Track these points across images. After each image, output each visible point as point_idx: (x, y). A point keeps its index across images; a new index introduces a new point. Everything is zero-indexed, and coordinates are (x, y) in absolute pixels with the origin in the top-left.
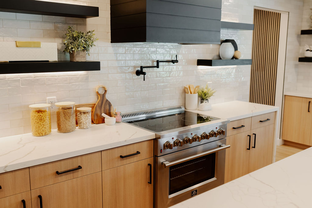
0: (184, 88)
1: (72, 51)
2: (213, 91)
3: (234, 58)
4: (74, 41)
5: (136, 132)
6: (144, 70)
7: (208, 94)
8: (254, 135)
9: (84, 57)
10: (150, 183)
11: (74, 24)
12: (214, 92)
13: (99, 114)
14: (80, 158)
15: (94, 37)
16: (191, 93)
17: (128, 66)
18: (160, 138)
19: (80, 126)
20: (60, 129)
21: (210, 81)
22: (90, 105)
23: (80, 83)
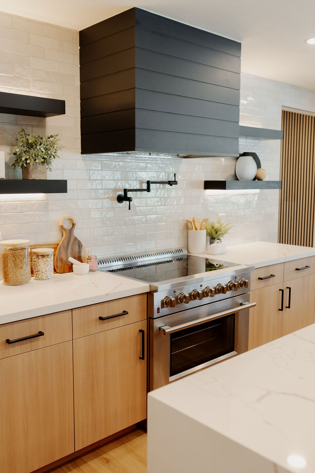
0: (186, 222)
1: (26, 163)
2: (227, 227)
3: (256, 178)
4: (29, 149)
5: (121, 284)
6: (130, 194)
7: (221, 231)
8: (289, 289)
9: (44, 173)
10: (143, 358)
11: (28, 125)
12: (229, 228)
13: (64, 258)
14: (40, 320)
15: (59, 143)
16: (196, 229)
17: (106, 188)
18: (156, 291)
19: (38, 276)
20: (7, 280)
21: (224, 213)
22: (51, 245)
23: (36, 212)
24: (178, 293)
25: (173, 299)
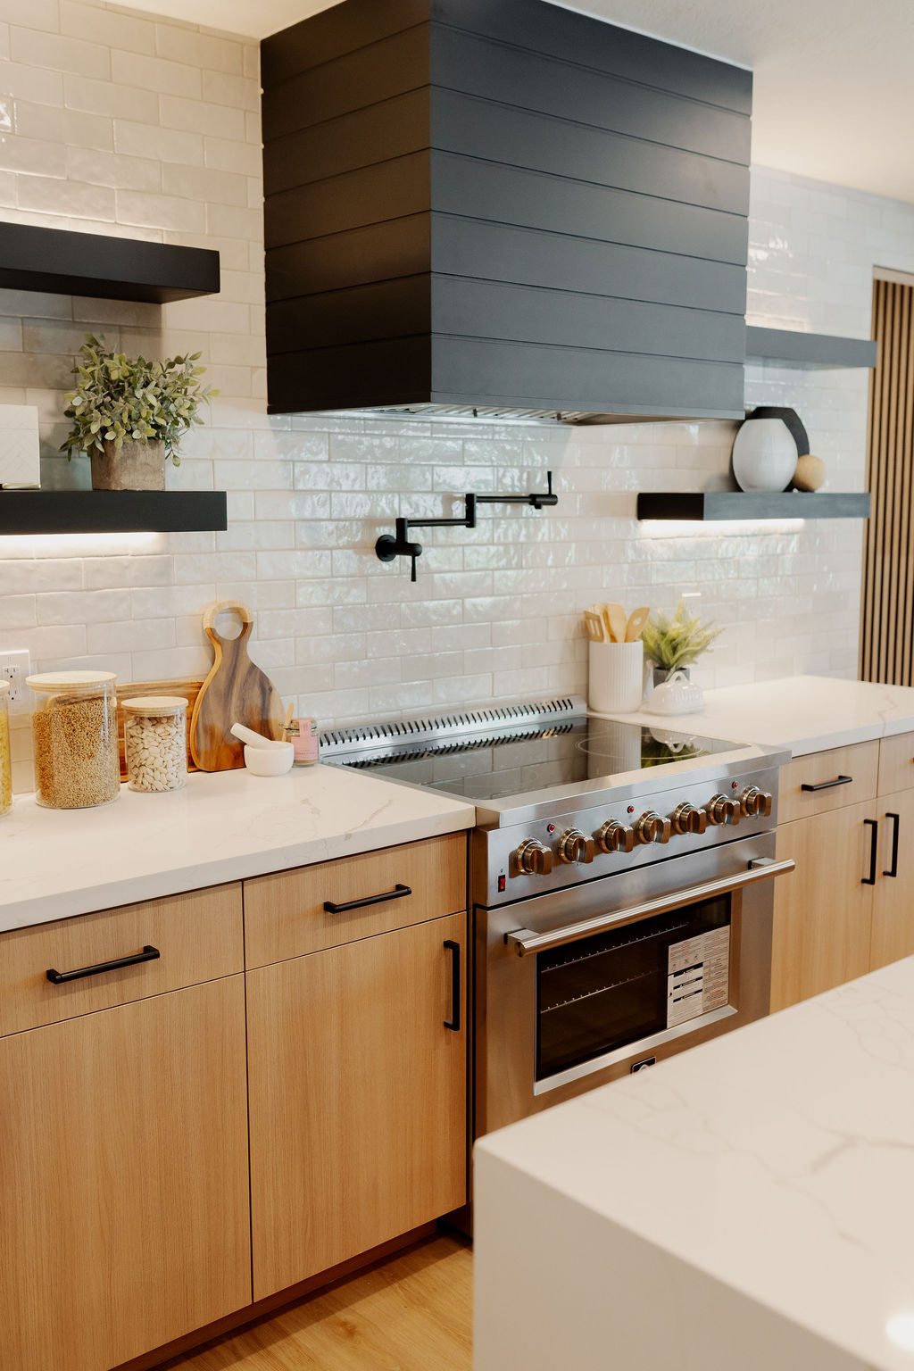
0: (582, 617)
1: (104, 441)
2: (708, 632)
3: (796, 485)
4: (112, 398)
5: (390, 803)
6: (413, 535)
7: (687, 645)
8: (892, 819)
9: (158, 471)
10: (455, 1026)
11: (108, 327)
12: (713, 636)
13: (219, 726)
14: (148, 912)
15: (201, 382)
16: (613, 639)
17: (342, 516)
18: (495, 825)
19: (140, 781)
20: (49, 791)
21: (696, 590)
22: (178, 687)
23: (132, 589)
24: (559, 831)
25: (545, 850)
